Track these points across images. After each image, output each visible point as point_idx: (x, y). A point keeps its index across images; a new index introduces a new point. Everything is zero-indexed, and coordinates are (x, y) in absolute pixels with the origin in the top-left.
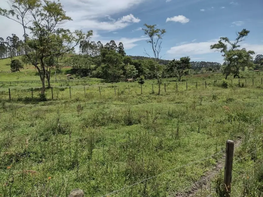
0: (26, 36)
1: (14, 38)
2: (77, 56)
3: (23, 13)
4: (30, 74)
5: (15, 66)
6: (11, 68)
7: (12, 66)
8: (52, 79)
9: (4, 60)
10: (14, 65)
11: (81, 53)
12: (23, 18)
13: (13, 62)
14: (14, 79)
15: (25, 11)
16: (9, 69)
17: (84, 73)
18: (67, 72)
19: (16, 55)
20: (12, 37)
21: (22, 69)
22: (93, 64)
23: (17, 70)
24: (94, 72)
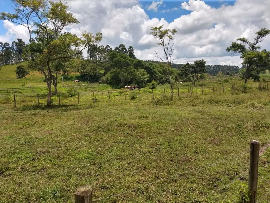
0: (31, 40)
1: (20, 43)
2: (85, 61)
3: (28, 16)
4: (36, 80)
5: (21, 73)
6: (16, 75)
7: (17, 73)
8: (58, 85)
9: (9, 66)
10: (20, 71)
11: (90, 58)
12: (28, 21)
13: (18, 68)
14: (18, 85)
15: (30, 13)
16: (14, 76)
17: (94, 79)
18: (77, 78)
19: (22, 61)
20: (17, 41)
21: (28, 75)
22: (102, 70)
23: (22, 77)
24: (104, 78)
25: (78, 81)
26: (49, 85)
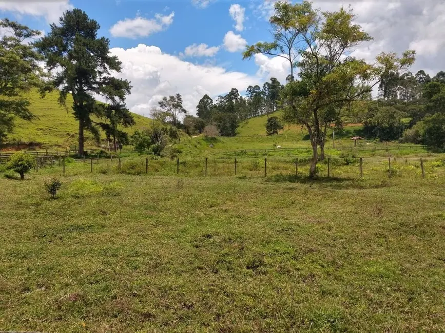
0: (291, 78)
1: (274, 84)
2: (375, 102)
3: (290, 42)
4: (293, 138)
5: (273, 127)
6: (266, 131)
7: (268, 127)
8: (326, 145)
9: (257, 118)
10: (271, 125)
11: (383, 97)
12: (290, 50)
13: (269, 120)
14: (268, 146)
15: (294, 37)
16: (264, 131)
17: (389, 134)
18: (358, 133)
19: (275, 110)
20: (270, 82)
21: (281, 130)
22: (406, 117)
23: (274, 133)
24: (409, 132)
25: (360, 139)
26: (314, 145)
